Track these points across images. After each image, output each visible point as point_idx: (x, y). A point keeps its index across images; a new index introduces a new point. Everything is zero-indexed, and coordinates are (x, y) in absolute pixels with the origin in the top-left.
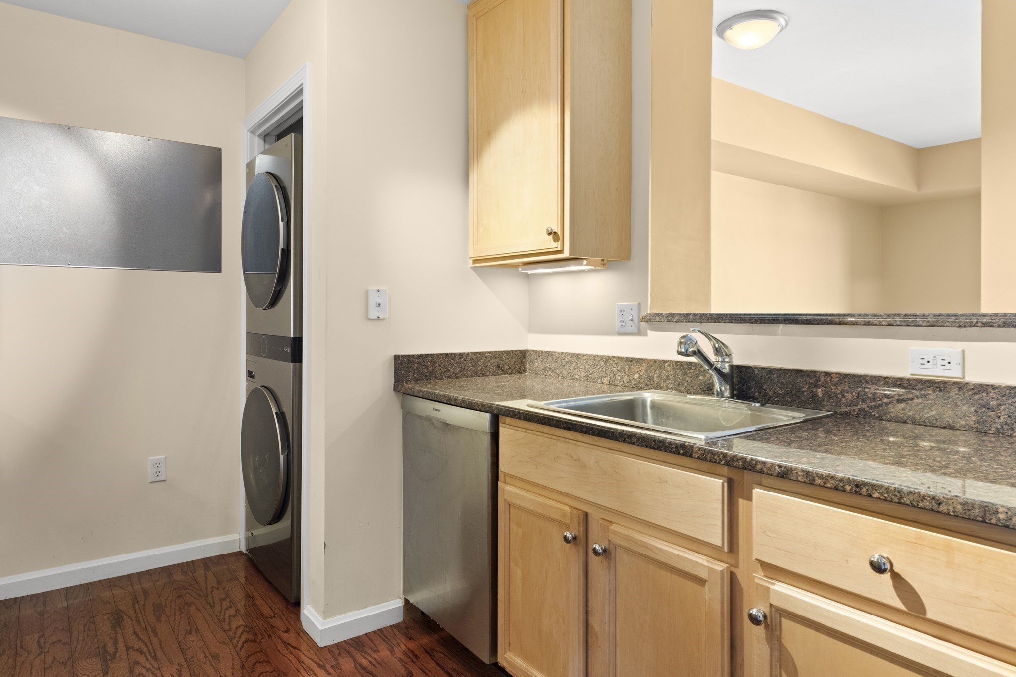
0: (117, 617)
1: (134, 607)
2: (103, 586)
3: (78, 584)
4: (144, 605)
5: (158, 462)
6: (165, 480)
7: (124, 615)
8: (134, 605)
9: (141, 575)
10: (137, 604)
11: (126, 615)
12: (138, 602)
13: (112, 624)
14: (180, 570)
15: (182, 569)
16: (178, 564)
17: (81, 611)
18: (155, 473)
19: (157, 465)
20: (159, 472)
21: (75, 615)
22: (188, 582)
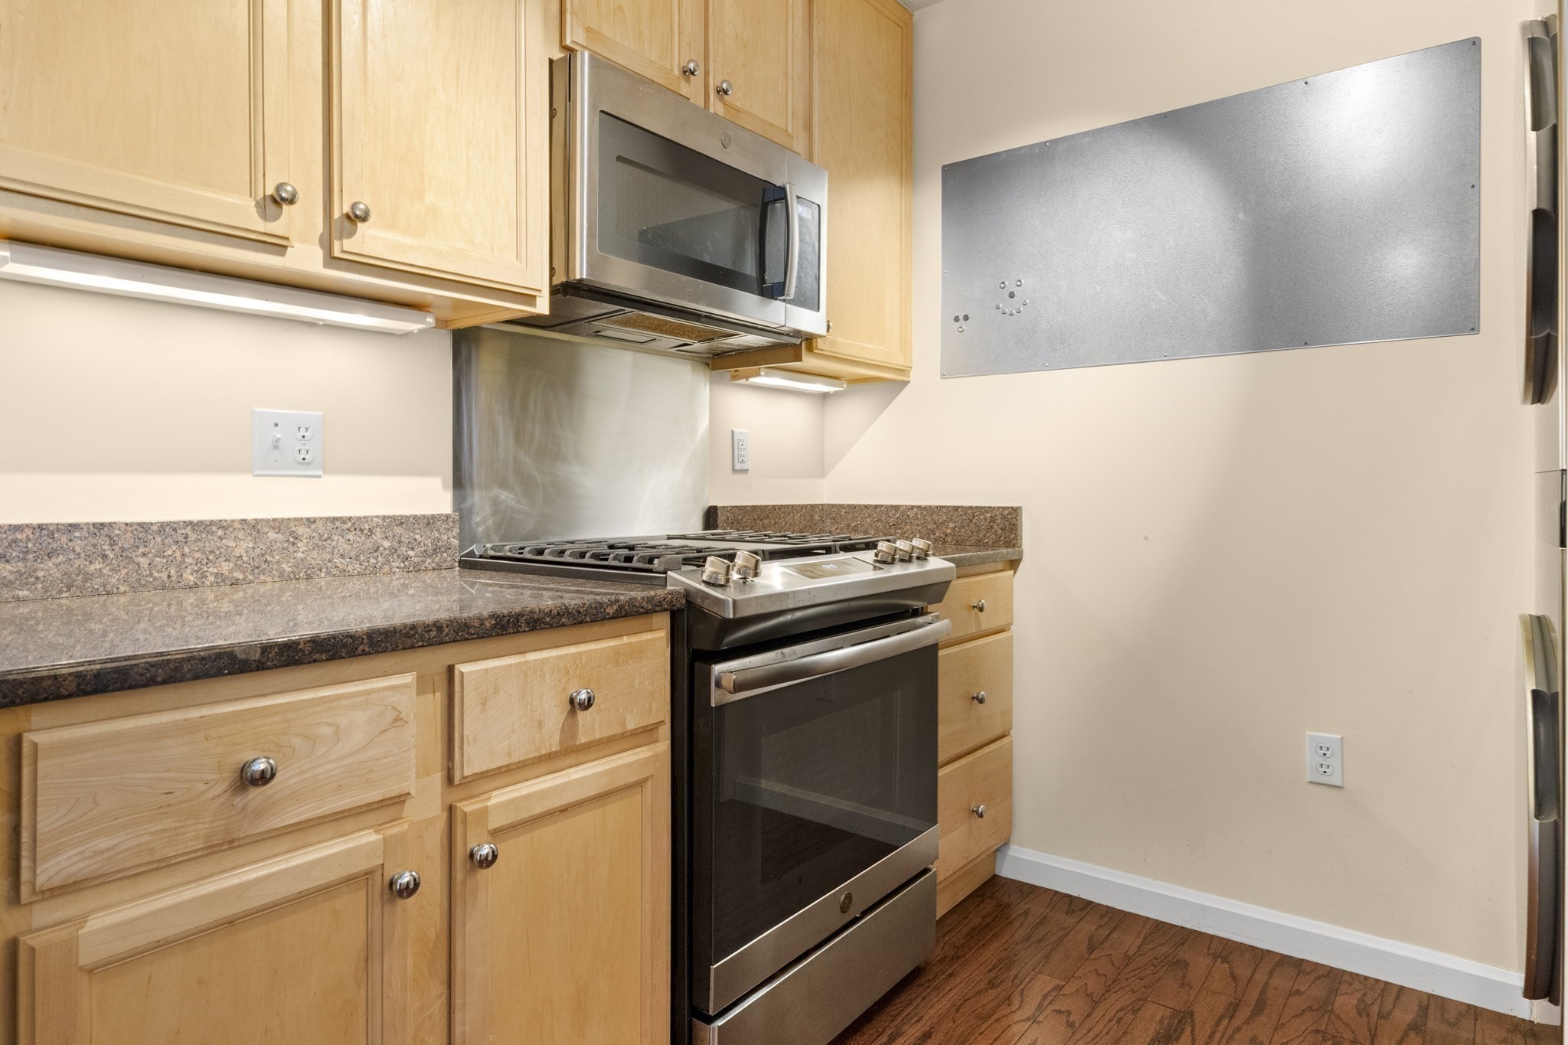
0: (1176, 1026)
1: (1218, 1024)
2: (1209, 949)
3: (1180, 924)
4: (1238, 1029)
5: (1325, 745)
6: (1342, 788)
7: (1188, 1029)
8: (1222, 1017)
9: (1285, 961)
10: (1227, 1020)
11: (1192, 1031)
12: (1232, 1017)
13: (1159, 1033)
14: (1359, 995)
15: (1365, 995)
16: (1366, 978)
17: (1139, 978)
18: (1318, 766)
19: (1324, 750)
20: (1328, 767)
21: (1126, 979)
22: (1353, 1032)
